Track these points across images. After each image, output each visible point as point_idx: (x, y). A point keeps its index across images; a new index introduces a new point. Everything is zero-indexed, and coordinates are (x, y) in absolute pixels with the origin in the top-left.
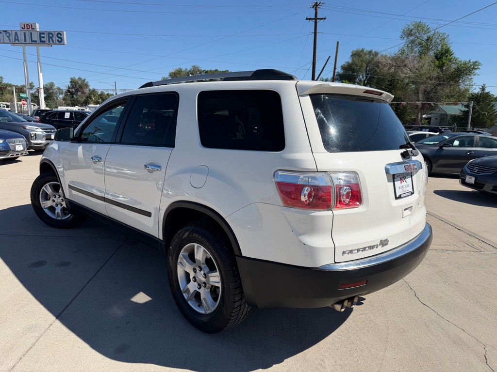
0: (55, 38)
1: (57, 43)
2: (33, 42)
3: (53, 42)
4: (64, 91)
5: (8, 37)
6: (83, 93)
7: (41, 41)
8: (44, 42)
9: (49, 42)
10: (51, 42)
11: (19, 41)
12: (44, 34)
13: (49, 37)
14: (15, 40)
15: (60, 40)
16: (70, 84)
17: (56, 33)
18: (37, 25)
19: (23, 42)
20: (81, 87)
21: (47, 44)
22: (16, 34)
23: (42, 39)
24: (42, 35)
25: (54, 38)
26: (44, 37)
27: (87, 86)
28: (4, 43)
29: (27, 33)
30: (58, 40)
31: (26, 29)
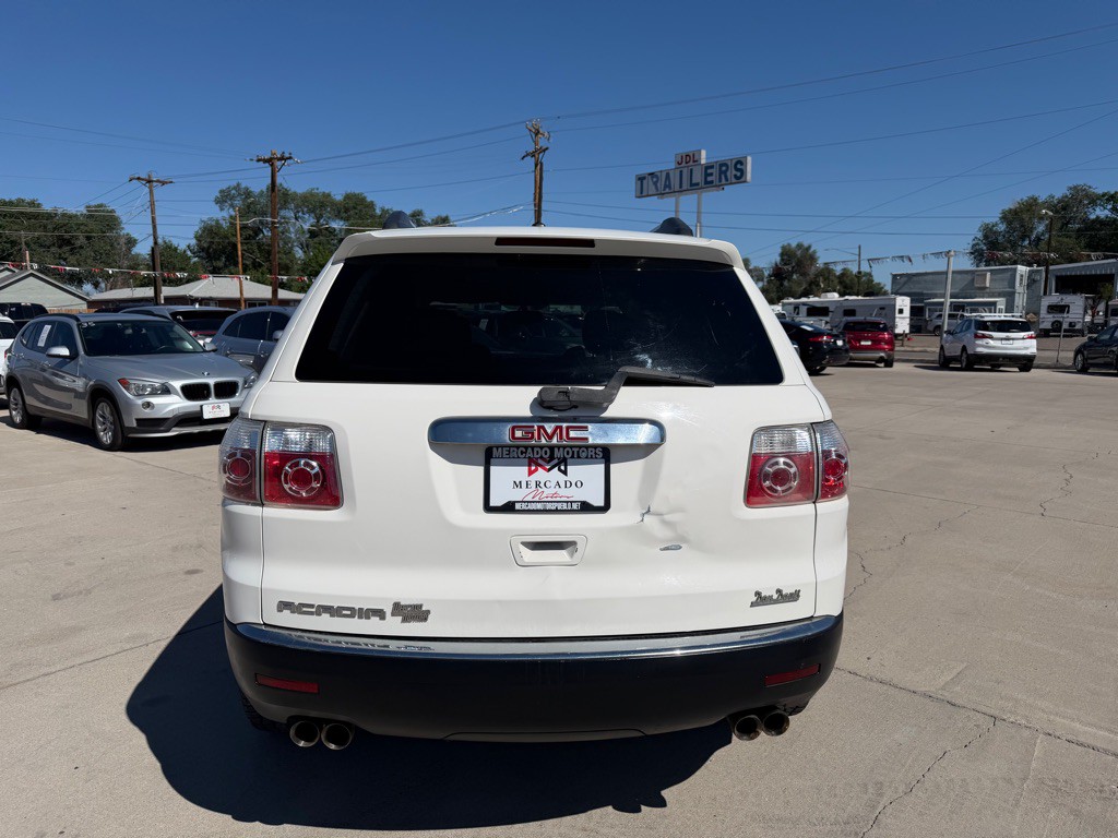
0: (732, 173)
1: (734, 180)
2: (694, 186)
3: (727, 180)
4: (766, 274)
5: (655, 184)
6: (804, 274)
7: (706, 182)
8: (712, 182)
9: (720, 181)
10: (723, 181)
11: (670, 188)
12: (712, 167)
13: (721, 172)
14: (666, 186)
15: (739, 174)
16: (778, 259)
17: (734, 162)
18: (704, 153)
19: (677, 188)
20: (800, 264)
21: (716, 186)
22: (668, 175)
23: (709, 179)
24: (709, 171)
25: (729, 174)
26: (711, 174)
27: (813, 258)
28: (648, 196)
29: (685, 171)
30: (735, 176)
31: (684, 164)
